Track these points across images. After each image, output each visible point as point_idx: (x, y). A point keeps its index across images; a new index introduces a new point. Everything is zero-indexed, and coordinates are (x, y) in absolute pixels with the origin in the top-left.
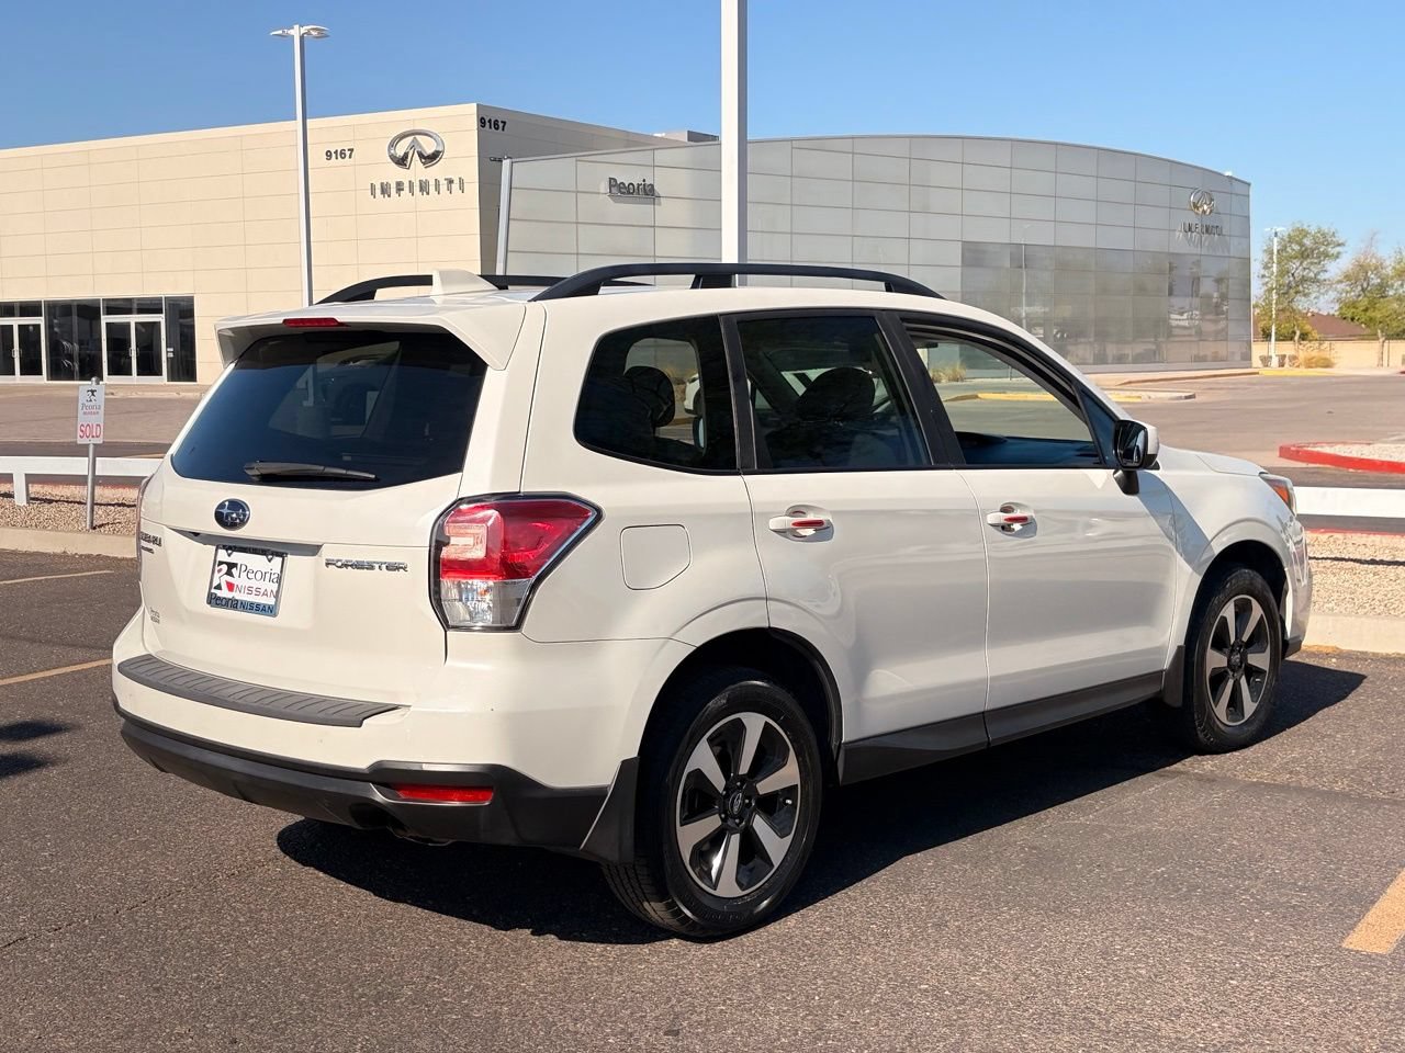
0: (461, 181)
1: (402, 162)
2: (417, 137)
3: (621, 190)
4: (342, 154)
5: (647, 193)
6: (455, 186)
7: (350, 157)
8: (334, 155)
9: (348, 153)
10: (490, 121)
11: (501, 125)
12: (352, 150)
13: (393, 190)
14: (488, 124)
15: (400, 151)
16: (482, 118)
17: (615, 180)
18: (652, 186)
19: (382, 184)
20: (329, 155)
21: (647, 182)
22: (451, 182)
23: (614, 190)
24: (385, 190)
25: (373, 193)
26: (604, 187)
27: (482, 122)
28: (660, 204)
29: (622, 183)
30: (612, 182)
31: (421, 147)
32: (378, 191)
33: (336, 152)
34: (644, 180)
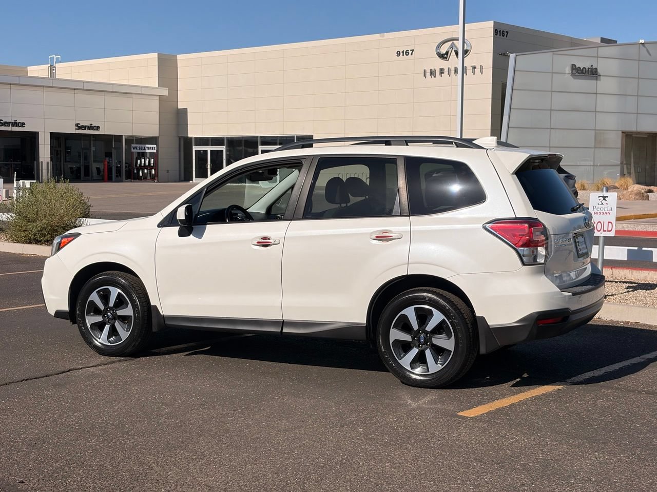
0: (481, 67)
1: (444, 56)
2: (454, 42)
3: (578, 72)
4: (407, 53)
5: (593, 73)
6: (477, 71)
7: (412, 54)
8: (401, 54)
9: (410, 52)
10: (500, 31)
11: (506, 34)
12: (413, 50)
13: (438, 74)
14: (499, 33)
15: (443, 50)
16: (496, 30)
17: (575, 65)
18: (596, 69)
19: (431, 70)
20: (398, 54)
21: (594, 67)
22: (474, 68)
23: (574, 72)
24: (432, 73)
25: (425, 76)
26: (568, 70)
27: (496, 32)
28: (600, 80)
29: (579, 67)
30: (573, 67)
31: (456, 47)
32: (428, 74)
33: (403, 52)
34: (592, 66)
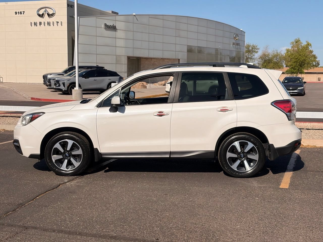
0: (61, 23)
1: (42, 16)
2: (47, 9)
3: (108, 27)
4: (21, 13)
5: (114, 28)
6: (59, 24)
7: (23, 14)
8: (18, 13)
9: (23, 13)
11: (72, 6)
12: (24, 12)
13: (38, 24)
14: (69, 6)
15: (41, 12)
16: (68, 4)
17: (106, 24)
18: (115, 26)
19: (34, 22)
20: (16, 13)
22: (58, 22)
23: (106, 27)
24: (35, 24)
25: (31, 25)
26: (103, 26)
27: (68, 5)
28: (117, 32)
29: (108, 25)
30: (105, 24)
31: (48, 12)
32: (33, 24)
33: (19, 12)
34: (114, 25)
